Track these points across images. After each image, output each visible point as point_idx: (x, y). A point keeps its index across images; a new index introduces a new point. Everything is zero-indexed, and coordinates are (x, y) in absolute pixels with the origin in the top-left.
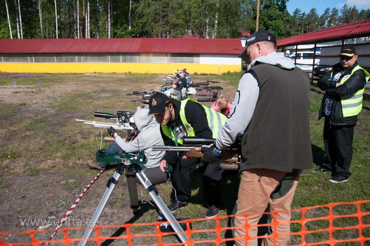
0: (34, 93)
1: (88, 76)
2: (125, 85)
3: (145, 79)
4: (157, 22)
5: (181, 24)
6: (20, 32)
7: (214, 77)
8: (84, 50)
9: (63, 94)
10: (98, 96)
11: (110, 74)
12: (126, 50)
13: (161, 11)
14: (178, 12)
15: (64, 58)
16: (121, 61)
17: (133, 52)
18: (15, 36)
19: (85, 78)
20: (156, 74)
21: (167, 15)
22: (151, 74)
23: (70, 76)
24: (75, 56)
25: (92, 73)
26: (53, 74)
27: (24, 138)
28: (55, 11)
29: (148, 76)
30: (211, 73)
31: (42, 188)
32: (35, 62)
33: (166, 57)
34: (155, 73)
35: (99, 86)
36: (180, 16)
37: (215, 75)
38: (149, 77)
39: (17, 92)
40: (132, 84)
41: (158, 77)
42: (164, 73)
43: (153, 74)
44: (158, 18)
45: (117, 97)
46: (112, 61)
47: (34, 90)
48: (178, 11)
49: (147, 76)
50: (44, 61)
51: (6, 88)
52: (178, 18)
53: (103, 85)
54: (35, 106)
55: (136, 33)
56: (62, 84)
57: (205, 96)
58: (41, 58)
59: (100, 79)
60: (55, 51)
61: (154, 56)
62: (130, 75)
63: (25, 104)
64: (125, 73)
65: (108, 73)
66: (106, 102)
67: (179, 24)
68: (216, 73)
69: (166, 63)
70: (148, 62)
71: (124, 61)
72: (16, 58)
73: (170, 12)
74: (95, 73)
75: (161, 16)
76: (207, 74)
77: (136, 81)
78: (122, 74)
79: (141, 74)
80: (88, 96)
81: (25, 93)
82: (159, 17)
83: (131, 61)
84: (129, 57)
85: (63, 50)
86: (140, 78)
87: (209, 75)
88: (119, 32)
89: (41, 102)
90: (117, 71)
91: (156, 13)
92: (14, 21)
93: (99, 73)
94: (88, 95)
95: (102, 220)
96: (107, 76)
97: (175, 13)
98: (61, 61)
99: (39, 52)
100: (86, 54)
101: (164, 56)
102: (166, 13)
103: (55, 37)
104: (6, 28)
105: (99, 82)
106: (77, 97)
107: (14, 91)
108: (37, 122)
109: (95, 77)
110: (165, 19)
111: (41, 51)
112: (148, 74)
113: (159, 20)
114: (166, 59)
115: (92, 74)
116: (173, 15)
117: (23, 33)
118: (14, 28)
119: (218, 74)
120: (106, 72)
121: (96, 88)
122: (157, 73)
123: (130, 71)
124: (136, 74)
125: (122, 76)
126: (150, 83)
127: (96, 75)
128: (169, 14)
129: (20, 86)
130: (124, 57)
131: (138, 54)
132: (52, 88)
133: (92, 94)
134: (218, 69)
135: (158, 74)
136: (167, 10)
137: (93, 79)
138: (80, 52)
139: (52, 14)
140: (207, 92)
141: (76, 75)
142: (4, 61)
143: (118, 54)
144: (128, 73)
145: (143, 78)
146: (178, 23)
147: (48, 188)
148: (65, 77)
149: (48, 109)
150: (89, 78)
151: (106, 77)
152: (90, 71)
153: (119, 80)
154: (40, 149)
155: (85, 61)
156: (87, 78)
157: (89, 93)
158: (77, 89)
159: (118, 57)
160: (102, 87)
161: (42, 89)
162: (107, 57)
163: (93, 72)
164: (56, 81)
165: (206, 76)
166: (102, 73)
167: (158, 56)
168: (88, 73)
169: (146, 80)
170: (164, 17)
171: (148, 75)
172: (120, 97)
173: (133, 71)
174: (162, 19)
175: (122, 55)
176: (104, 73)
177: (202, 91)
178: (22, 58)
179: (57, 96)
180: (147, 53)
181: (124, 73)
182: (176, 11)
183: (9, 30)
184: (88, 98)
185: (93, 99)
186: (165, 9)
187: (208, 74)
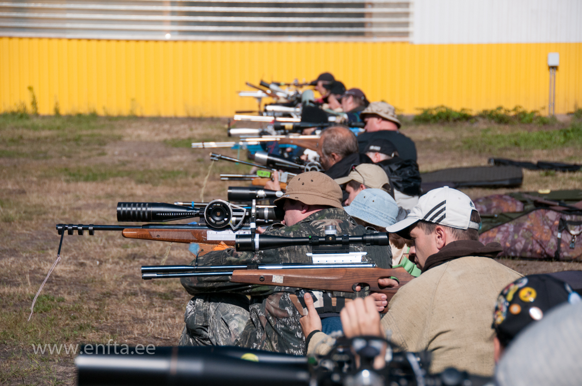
7: (522, 132)
20: (94, 116)
22: (57, 114)
29: (35, 128)
30: (491, 106)
34: (84, 110)
37: (521, 118)
38: (53, 140)
41: (120, 138)
42: (149, 112)
43: (69, 118)
49: (31, 134)
57: (549, 259)
68: (529, 107)
76: (465, 118)
87: (482, 125)
112: (37, 115)
119: (545, 113)
122: (101, 112)
126: (75, 176)
134: (546, 74)
135: (109, 118)
140: (563, 226)
165: (464, 131)
171: (38, 122)
177: (527, 224)
187: (474, 113)
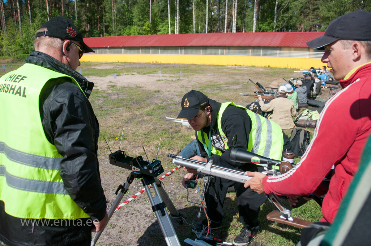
0: (172, 82)
1: (228, 68)
2: (259, 79)
3: (283, 73)
4: (307, 16)
5: (332, 17)
6: (177, 28)
8: (227, 43)
9: (197, 84)
10: (227, 88)
11: (250, 67)
12: (266, 44)
13: (311, 4)
14: (330, 5)
15: (209, 51)
16: (261, 55)
17: (274, 46)
18: (173, 32)
19: (225, 70)
21: (318, 8)
22: (291, 68)
23: (212, 68)
24: (219, 49)
25: (232, 65)
26: (198, 65)
27: (139, 122)
28: (206, 9)
31: (118, 174)
32: (185, 54)
33: (308, 52)
34: (295, 68)
35: (233, 78)
36: (333, 8)
39: (159, 80)
40: (267, 78)
44: (307, 11)
45: (245, 90)
46: (253, 54)
47: (174, 79)
48: (330, 3)
50: (191, 53)
51: (153, 76)
52: (329, 11)
53: (238, 77)
54: (167, 93)
55: (281, 27)
56: (201, 74)
58: (189, 51)
59: (238, 72)
60: (201, 45)
61: (295, 50)
62: (269, 69)
63: (159, 91)
64: (265, 67)
65: (248, 66)
66: (232, 94)
67: (329, 17)
69: (307, 58)
70: (290, 56)
71: (265, 55)
72: (170, 51)
73: (321, 5)
74: (236, 65)
75: (311, 9)
77: (272, 75)
78: (261, 67)
79: (280, 69)
80: (218, 88)
81: (166, 81)
82: (309, 11)
83: (271, 55)
84: (269, 51)
85: (208, 43)
86: (278, 72)
88: (263, 26)
89: (173, 90)
90: (256, 65)
91: (306, 7)
92: (173, 19)
93: (239, 66)
94: (219, 86)
95: (147, 221)
96: (246, 68)
97: (327, 5)
98: (206, 54)
99: (188, 45)
100: (229, 47)
101: (306, 51)
102: (316, 6)
103: (205, 32)
104: (167, 26)
105: (236, 74)
106: (207, 88)
107: (158, 79)
108: (159, 108)
109: (235, 69)
110: (315, 13)
111: (190, 45)
113: (309, 14)
114: (308, 54)
115: (232, 67)
116: (324, 7)
117: (179, 29)
118: (173, 25)
120: (246, 65)
121: (230, 80)
122: (297, 68)
123: (269, 65)
124: (275, 68)
125: (261, 70)
127: (236, 68)
128: (320, 7)
129: (165, 75)
130: (265, 51)
131: (279, 48)
132: (190, 78)
133: (222, 85)
136: (317, 3)
137: (232, 71)
138: (223, 45)
139: (203, 11)
141: (217, 67)
142: (161, 53)
143: (259, 47)
144: (267, 66)
145: (281, 72)
146: (329, 15)
147: (123, 175)
148: (207, 69)
149: (176, 97)
150: (228, 70)
151: (245, 70)
152: (231, 64)
153: (255, 74)
154: (145, 135)
155: (228, 54)
156: (226, 70)
157: (221, 84)
158: (212, 79)
159: (259, 51)
160: (236, 79)
161: (181, 78)
162: (247, 51)
163: (234, 64)
164: (197, 71)
166: (242, 66)
167: (299, 51)
168: (230, 65)
169: (283, 75)
170: (314, 10)
172: (248, 90)
173: (272, 65)
174: (311, 12)
175: (263, 49)
176: (244, 66)
178: (174, 51)
179: (190, 86)
180: (289, 47)
181: (263, 66)
182: (327, 3)
183: (168, 27)
184: (217, 89)
185: (221, 90)
186: (316, 2)
